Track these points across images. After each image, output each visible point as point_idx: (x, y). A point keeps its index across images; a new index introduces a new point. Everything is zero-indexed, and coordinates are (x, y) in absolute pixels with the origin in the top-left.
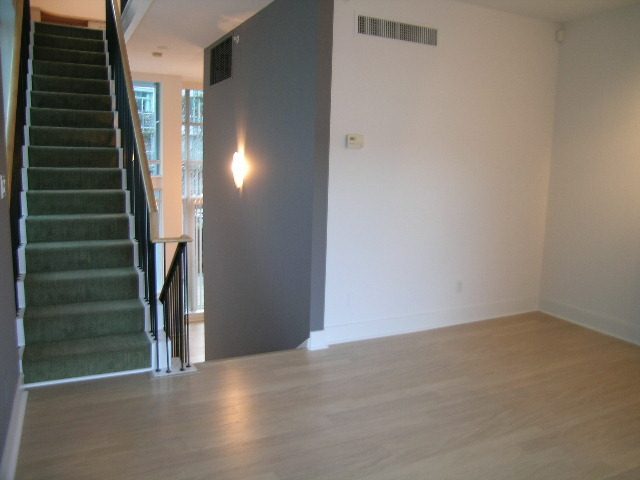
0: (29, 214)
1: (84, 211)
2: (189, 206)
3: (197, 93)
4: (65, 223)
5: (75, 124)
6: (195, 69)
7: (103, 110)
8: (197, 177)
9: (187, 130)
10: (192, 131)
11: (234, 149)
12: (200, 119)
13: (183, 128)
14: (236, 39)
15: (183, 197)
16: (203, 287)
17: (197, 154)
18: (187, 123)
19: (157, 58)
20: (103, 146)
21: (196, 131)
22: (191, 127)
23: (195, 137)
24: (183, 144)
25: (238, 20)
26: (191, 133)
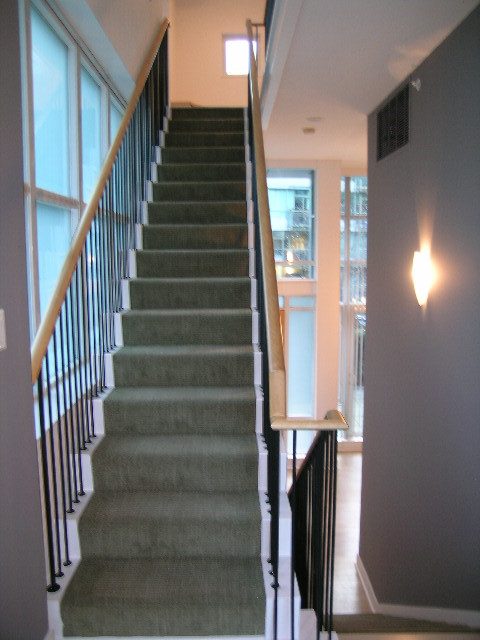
0: (126, 343)
1: (196, 341)
2: (347, 313)
3: (358, 185)
4: (165, 360)
5: (201, 220)
6: (356, 147)
7: (235, 199)
8: (358, 276)
9: (348, 225)
10: (354, 226)
11: (417, 247)
12: (362, 212)
13: (342, 224)
14: (416, 84)
15: (342, 304)
16: (362, 405)
17: (359, 252)
18: (347, 217)
19: (309, 136)
20: (231, 247)
21: (358, 226)
22: (352, 222)
23: (356, 234)
24: (343, 242)
25: (420, 53)
26: (352, 229)
